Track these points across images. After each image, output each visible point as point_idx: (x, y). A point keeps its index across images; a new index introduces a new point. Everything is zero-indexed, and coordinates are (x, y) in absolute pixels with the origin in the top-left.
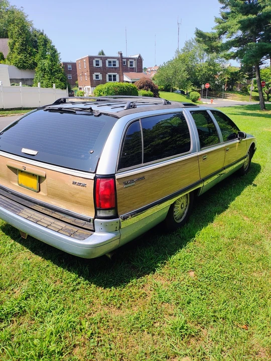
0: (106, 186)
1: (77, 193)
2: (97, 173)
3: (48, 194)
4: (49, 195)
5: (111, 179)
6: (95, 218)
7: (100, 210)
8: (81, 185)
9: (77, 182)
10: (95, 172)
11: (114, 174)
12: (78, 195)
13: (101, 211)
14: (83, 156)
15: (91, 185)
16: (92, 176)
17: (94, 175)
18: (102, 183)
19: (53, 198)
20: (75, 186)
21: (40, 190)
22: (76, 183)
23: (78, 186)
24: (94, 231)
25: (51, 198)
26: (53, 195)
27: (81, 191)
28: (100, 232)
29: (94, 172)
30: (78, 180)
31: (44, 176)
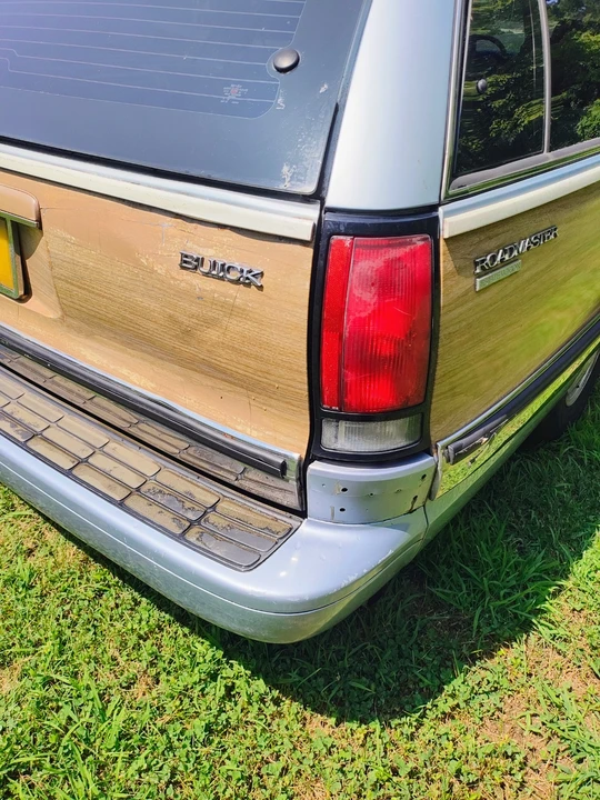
0: (385, 283)
1: (211, 323)
2: (330, 202)
3: (65, 314)
4: (70, 320)
5: (418, 241)
6: (309, 459)
7: (338, 418)
8: (233, 275)
9: (209, 254)
10: (318, 196)
11: (434, 208)
12: (213, 335)
13: (343, 425)
14: (233, 93)
15: (292, 276)
16: (300, 221)
17: (311, 213)
18: (364, 267)
19: (90, 335)
20: (195, 280)
21: (28, 292)
22: (200, 261)
23: (211, 284)
24: (303, 514)
25: (79, 331)
26: (86, 316)
27: (232, 310)
28: (334, 521)
29: (310, 188)
30: (214, 248)
31: (32, 218)
